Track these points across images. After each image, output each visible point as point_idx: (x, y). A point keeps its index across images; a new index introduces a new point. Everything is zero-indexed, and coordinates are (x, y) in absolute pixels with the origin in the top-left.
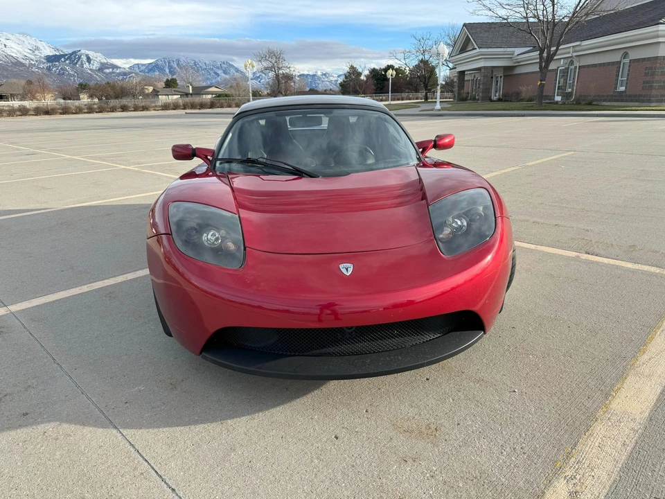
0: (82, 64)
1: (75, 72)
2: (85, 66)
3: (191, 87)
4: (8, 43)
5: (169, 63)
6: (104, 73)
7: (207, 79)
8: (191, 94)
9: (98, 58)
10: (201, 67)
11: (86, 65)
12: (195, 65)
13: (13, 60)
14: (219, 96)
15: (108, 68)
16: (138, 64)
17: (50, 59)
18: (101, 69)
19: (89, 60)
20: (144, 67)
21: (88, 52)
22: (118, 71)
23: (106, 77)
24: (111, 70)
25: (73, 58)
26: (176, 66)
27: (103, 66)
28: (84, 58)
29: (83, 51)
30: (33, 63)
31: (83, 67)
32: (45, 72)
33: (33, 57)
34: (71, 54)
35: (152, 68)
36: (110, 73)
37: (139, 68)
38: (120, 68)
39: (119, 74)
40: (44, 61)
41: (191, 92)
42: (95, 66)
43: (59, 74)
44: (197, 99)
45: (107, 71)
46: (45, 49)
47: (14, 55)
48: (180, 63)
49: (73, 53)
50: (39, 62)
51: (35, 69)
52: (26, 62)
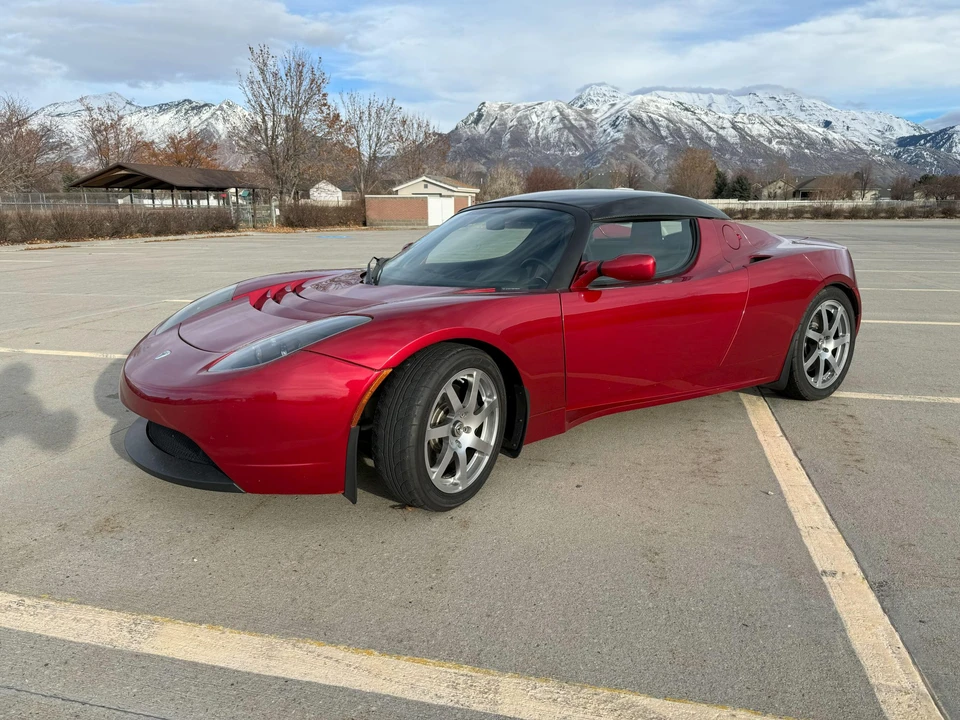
0: (951, 147)
1: (936, 159)
2: (954, 150)
4: (853, 125)
11: (956, 148)
13: (852, 147)
17: (903, 142)
25: (939, 139)
28: (957, 138)
29: (957, 128)
30: (877, 148)
31: (950, 151)
32: (890, 159)
33: (879, 141)
34: (937, 134)
40: (895, 145)
43: (910, 163)
46: (901, 128)
47: (855, 139)
49: (941, 131)
50: (886, 147)
51: (877, 158)
52: (868, 148)
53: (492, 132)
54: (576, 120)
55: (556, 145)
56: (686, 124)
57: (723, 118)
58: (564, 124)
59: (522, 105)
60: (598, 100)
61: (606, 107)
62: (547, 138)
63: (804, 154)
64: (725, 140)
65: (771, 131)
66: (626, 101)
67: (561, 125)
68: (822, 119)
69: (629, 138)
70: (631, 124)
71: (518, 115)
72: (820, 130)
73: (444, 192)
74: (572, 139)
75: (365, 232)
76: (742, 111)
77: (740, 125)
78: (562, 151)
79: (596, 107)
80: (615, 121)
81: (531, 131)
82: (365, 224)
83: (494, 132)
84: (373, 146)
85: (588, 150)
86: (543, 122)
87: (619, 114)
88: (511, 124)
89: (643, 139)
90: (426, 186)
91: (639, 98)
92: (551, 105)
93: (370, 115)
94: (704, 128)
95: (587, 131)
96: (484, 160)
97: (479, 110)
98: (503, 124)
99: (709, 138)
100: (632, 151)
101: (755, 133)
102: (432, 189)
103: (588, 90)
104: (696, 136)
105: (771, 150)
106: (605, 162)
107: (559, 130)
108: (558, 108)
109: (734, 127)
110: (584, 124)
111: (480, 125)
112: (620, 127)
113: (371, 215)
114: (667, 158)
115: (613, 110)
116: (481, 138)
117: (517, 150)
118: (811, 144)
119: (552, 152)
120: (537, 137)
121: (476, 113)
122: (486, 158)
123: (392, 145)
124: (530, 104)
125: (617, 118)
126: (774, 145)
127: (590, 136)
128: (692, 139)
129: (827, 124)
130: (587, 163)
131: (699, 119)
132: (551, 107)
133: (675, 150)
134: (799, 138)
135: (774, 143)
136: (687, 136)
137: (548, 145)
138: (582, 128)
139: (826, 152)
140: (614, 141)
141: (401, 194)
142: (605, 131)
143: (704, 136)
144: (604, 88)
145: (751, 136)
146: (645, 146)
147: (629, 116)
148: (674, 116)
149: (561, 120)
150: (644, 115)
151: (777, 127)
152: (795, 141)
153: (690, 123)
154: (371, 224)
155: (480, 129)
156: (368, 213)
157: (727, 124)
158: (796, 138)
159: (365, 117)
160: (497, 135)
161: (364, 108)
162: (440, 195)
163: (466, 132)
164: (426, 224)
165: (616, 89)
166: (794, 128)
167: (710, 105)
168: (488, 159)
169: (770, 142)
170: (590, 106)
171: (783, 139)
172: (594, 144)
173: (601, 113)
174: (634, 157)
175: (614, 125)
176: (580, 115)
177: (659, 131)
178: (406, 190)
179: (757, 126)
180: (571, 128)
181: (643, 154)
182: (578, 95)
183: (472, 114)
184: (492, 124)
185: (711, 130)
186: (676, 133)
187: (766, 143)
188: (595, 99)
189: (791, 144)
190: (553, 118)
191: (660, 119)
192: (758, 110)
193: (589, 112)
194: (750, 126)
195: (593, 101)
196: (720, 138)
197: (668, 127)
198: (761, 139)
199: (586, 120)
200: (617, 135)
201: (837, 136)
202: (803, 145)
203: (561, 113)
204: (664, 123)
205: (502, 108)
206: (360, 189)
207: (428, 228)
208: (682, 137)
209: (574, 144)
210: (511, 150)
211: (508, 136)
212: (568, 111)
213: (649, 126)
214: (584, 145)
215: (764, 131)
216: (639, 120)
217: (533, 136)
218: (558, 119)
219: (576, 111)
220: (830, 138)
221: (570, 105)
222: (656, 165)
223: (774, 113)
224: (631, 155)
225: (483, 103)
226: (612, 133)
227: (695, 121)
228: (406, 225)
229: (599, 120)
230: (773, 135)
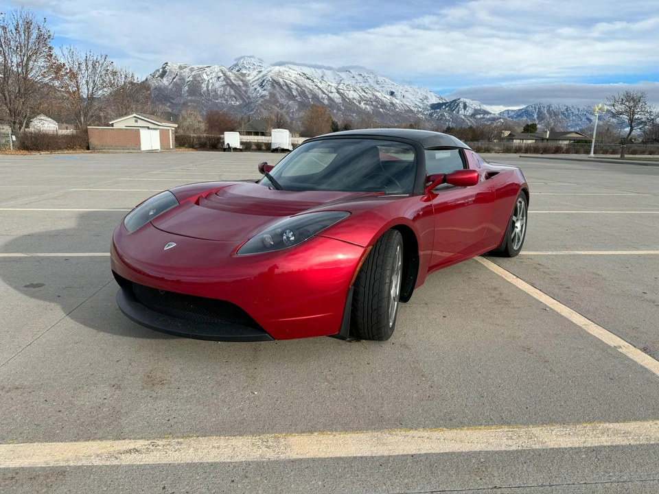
0: (459, 111)
1: (451, 118)
2: (460, 112)
3: (548, 132)
4: (407, 95)
5: (539, 109)
6: (476, 118)
7: (577, 125)
8: (547, 140)
9: (473, 105)
10: (572, 113)
11: (462, 112)
12: (567, 110)
13: (407, 108)
14: (578, 141)
15: (480, 114)
16: (508, 111)
17: (434, 107)
18: (473, 115)
19: (465, 107)
20: (513, 113)
21: (465, 100)
22: (488, 117)
23: (476, 122)
24: (482, 116)
25: (452, 105)
26: (546, 112)
27: (477, 112)
28: (461, 105)
29: (462, 100)
30: (420, 110)
31: (458, 113)
32: (427, 117)
33: (421, 105)
34: (451, 102)
35: (520, 114)
36: (481, 118)
37: (508, 114)
38: (491, 114)
39: (489, 119)
40: (429, 108)
41: (548, 137)
42: (470, 112)
43: (438, 119)
44: (552, 144)
45: (479, 116)
46: (432, 98)
47: (408, 104)
48: (551, 109)
49: (453, 101)
50: (425, 109)
51: (420, 116)
52: (415, 110)
53: (174, 84)
54: (235, 80)
55: (222, 96)
56: (308, 88)
57: (331, 86)
58: (227, 82)
59: (196, 67)
60: (250, 68)
61: (255, 73)
62: (215, 91)
63: (380, 112)
64: (333, 101)
65: (360, 96)
66: (269, 69)
67: (224, 83)
68: (389, 90)
69: (272, 95)
70: (273, 86)
71: (193, 73)
72: (388, 97)
73: (151, 126)
74: (233, 93)
75: (89, 155)
76: (342, 82)
77: (341, 91)
78: (227, 101)
79: (248, 72)
80: (262, 83)
81: (203, 85)
82: (88, 148)
83: (176, 84)
84: (91, 89)
85: (245, 101)
86: (211, 79)
87: (264, 78)
88: (188, 80)
89: (281, 96)
90: (136, 121)
91: (277, 68)
92: (217, 68)
93: (87, 65)
94: (320, 92)
95: (243, 88)
96: (169, 104)
97: (164, 68)
98: (182, 79)
99: (323, 98)
100: (274, 104)
101: (350, 97)
102: (140, 123)
103: (242, 60)
104: (315, 97)
105: (360, 108)
106: (257, 110)
107: (224, 86)
108: (222, 71)
109: (338, 92)
110: (241, 83)
111: (165, 79)
112: (265, 87)
113: (93, 141)
114: (297, 110)
115: (260, 75)
116: (166, 88)
117: (193, 98)
118: (384, 106)
119: (219, 101)
120: (208, 90)
121: (161, 70)
122: (171, 102)
123: (105, 89)
124: (201, 66)
125: (263, 81)
126: (362, 105)
127: (246, 92)
128: (312, 99)
129: (392, 93)
130: (245, 110)
131: (316, 86)
132: (217, 70)
133: (302, 105)
134: (377, 102)
135: (362, 104)
136: (310, 96)
137: (216, 96)
138: (240, 86)
139: (392, 111)
140: (262, 97)
141: (116, 126)
142: (256, 89)
143: (320, 97)
144: (252, 59)
145: (348, 99)
146: (283, 101)
147: (271, 80)
148: (301, 83)
149: (224, 80)
150: (281, 80)
151: (364, 94)
152: (374, 103)
153: (311, 88)
154: (94, 149)
155: (165, 81)
156: (90, 140)
157: (334, 90)
158: (375, 101)
159: (83, 67)
160: (178, 87)
161: (82, 60)
162: (148, 128)
163: (154, 83)
164: (140, 149)
165: (261, 61)
166: (374, 95)
167: (323, 77)
168: (173, 103)
169: (360, 104)
170: (244, 72)
171: (368, 102)
172: (249, 98)
173: (253, 76)
174: (276, 108)
175: (261, 85)
176: (238, 77)
177: (291, 92)
178: (120, 124)
179: (352, 92)
180: (232, 86)
181: (282, 106)
182: (235, 62)
183: (158, 70)
184: (174, 78)
185: (324, 93)
186: (302, 93)
187: (357, 104)
188: (247, 67)
189: (372, 105)
190: (219, 78)
191: (292, 83)
192: (352, 82)
193: (244, 75)
194: (347, 92)
195: (246, 68)
196: (330, 99)
197: (297, 89)
198: (355, 101)
199: (242, 81)
200: (264, 93)
201: (398, 101)
202: (379, 106)
203: (224, 74)
204: (294, 86)
205: (181, 68)
206: (80, 122)
207: (142, 152)
208: (306, 97)
209: (235, 97)
210: (189, 98)
211: (186, 88)
212: (229, 74)
213: (285, 88)
214: (241, 98)
215: (356, 96)
216: (278, 83)
217: (205, 89)
218: (222, 78)
219: (235, 74)
220: (394, 102)
221: (231, 69)
222: (291, 115)
223: (361, 85)
224: (273, 106)
225: (167, 63)
226: (260, 91)
227: (314, 87)
228: (123, 149)
229: (251, 82)
230: (361, 99)
